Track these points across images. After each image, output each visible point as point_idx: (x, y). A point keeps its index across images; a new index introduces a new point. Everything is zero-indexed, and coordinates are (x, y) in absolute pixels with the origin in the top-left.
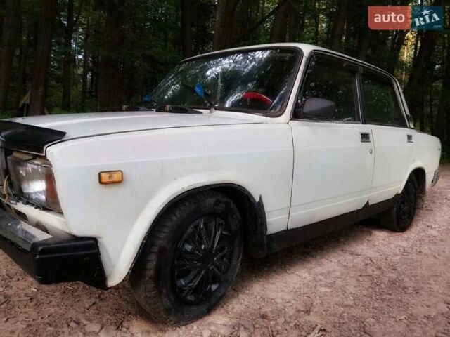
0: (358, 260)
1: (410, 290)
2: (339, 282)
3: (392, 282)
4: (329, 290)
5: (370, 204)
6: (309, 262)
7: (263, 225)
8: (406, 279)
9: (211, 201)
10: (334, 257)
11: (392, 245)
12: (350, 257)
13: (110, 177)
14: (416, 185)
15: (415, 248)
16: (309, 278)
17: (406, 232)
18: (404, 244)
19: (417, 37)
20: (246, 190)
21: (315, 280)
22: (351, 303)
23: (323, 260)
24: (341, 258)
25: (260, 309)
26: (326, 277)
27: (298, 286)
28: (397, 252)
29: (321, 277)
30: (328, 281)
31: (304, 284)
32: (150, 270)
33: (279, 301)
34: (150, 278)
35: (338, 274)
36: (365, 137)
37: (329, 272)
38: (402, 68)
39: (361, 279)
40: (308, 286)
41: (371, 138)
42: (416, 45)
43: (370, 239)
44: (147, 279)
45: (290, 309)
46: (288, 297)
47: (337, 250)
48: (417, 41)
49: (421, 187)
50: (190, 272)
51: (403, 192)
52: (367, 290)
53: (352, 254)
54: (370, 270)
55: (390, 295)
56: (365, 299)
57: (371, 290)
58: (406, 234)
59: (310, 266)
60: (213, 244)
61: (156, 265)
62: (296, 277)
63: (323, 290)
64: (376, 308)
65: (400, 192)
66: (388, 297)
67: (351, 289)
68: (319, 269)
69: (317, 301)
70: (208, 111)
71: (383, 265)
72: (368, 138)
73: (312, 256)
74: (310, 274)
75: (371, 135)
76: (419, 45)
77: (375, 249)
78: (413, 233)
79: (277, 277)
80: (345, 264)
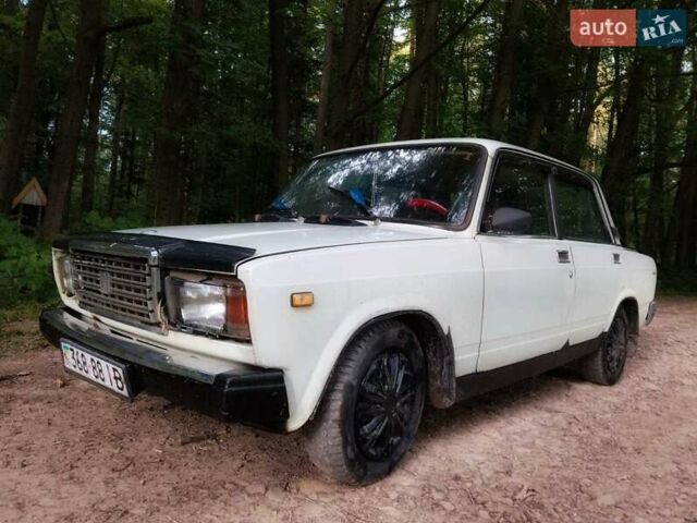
0: (558, 418)
1: (630, 449)
2: (538, 442)
3: (607, 443)
4: (529, 451)
5: (571, 344)
6: (496, 420)
7: (451, 364)
8: (622, 438)
9: (393, 332)
10: (526, 415)
11: (600, 402)
12: (547, 415)
13: (302, 299)
14: (626, 321)
15: (629, 404)
16: (501, 438)
17: (616, 385)
18: (615, 400)
19: (612, 111)
20: (434, 319)
21: (507, 439)
22: (560, 464)
23: (514, 419)
24: (535, 416)
25: (449, 470)
26: (521, 437)
27: (488, 446)
28: (607, 409)
29: (516, 437)
30: (526, 441)
31: (496, 445)
32: (334, 411)
33: (471, 462)
34: (334, 421)
35: (537, 433)
36: (563, 256)
37: (525, 432)
38: (591, 156)
39: (566, 438)
40: (501, 446)
41: (570, 258)
42: (611, 122)
43: (570, 393)
44: (330, 422)
45: (487, 470)
46: (481, 458)
47: (528, 406)
48: (612, 116)
49: (632, 324)
50: (372, 418)
51: (610, 331)
52: (576, 449)
53: (549, 411)
54: (575, 429)
55: (606, 455)
56: (576, 460)
57: (580, 451)
58: (616, 388)
59: (497, 424)
60: (397, 385)
61: (342, 406)
62: (484, 437)
63: (521, 450)
64: (590, 469)
65: (606, 330)
66: (604, 457)
67: (555, 449)
68: (511, 429)
69: (516, 463)
70: (372, 222)
71: (592, 424)
72: (567, 258)
73: (499, 414)
74: (501, 434)
75: (569, 254)
76: (615, 122)
77: (578, 405)
78: (625, 387)
79: (460, 436)
80: (542, 422)
